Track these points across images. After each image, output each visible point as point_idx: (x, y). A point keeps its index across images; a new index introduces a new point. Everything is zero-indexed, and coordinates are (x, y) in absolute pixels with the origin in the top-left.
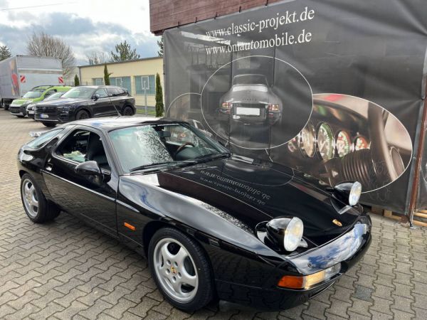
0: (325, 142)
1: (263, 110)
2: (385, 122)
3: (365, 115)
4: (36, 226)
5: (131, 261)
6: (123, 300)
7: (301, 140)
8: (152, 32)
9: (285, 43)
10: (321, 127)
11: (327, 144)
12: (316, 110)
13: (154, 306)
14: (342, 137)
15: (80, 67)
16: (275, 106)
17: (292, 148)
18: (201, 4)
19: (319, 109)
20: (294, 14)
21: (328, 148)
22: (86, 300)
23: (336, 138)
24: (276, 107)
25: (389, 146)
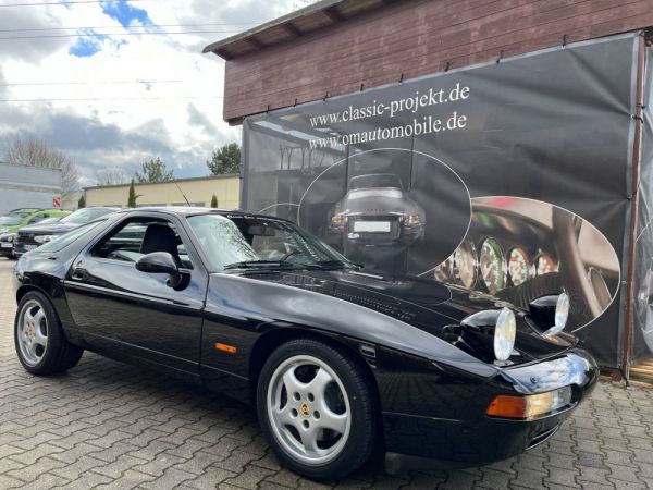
0: (491, 266)
1: (396, 223)
2: (578, 233)
3: (549, 224)
4: (37, 379)
5: (211, 422)
6: (213, 469)
7: (455, 265)
8: (226, 120)
9: (427, 129)
10: (486, 244)
11: (494, 268)
12: (476, 220)
13: (268, 476)
14: (517, 256)
15: (86, 189)
16: (413, 218)
17: (441, 277)
18: (304, 81)
19: (480, 219)
20: (441, 93)
21: (496, 273)
22: (150, 468)
23: (509, 258)
24: (415, 219)
25: (587, 266)
